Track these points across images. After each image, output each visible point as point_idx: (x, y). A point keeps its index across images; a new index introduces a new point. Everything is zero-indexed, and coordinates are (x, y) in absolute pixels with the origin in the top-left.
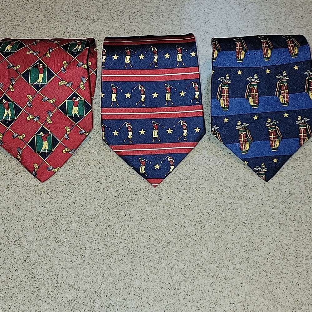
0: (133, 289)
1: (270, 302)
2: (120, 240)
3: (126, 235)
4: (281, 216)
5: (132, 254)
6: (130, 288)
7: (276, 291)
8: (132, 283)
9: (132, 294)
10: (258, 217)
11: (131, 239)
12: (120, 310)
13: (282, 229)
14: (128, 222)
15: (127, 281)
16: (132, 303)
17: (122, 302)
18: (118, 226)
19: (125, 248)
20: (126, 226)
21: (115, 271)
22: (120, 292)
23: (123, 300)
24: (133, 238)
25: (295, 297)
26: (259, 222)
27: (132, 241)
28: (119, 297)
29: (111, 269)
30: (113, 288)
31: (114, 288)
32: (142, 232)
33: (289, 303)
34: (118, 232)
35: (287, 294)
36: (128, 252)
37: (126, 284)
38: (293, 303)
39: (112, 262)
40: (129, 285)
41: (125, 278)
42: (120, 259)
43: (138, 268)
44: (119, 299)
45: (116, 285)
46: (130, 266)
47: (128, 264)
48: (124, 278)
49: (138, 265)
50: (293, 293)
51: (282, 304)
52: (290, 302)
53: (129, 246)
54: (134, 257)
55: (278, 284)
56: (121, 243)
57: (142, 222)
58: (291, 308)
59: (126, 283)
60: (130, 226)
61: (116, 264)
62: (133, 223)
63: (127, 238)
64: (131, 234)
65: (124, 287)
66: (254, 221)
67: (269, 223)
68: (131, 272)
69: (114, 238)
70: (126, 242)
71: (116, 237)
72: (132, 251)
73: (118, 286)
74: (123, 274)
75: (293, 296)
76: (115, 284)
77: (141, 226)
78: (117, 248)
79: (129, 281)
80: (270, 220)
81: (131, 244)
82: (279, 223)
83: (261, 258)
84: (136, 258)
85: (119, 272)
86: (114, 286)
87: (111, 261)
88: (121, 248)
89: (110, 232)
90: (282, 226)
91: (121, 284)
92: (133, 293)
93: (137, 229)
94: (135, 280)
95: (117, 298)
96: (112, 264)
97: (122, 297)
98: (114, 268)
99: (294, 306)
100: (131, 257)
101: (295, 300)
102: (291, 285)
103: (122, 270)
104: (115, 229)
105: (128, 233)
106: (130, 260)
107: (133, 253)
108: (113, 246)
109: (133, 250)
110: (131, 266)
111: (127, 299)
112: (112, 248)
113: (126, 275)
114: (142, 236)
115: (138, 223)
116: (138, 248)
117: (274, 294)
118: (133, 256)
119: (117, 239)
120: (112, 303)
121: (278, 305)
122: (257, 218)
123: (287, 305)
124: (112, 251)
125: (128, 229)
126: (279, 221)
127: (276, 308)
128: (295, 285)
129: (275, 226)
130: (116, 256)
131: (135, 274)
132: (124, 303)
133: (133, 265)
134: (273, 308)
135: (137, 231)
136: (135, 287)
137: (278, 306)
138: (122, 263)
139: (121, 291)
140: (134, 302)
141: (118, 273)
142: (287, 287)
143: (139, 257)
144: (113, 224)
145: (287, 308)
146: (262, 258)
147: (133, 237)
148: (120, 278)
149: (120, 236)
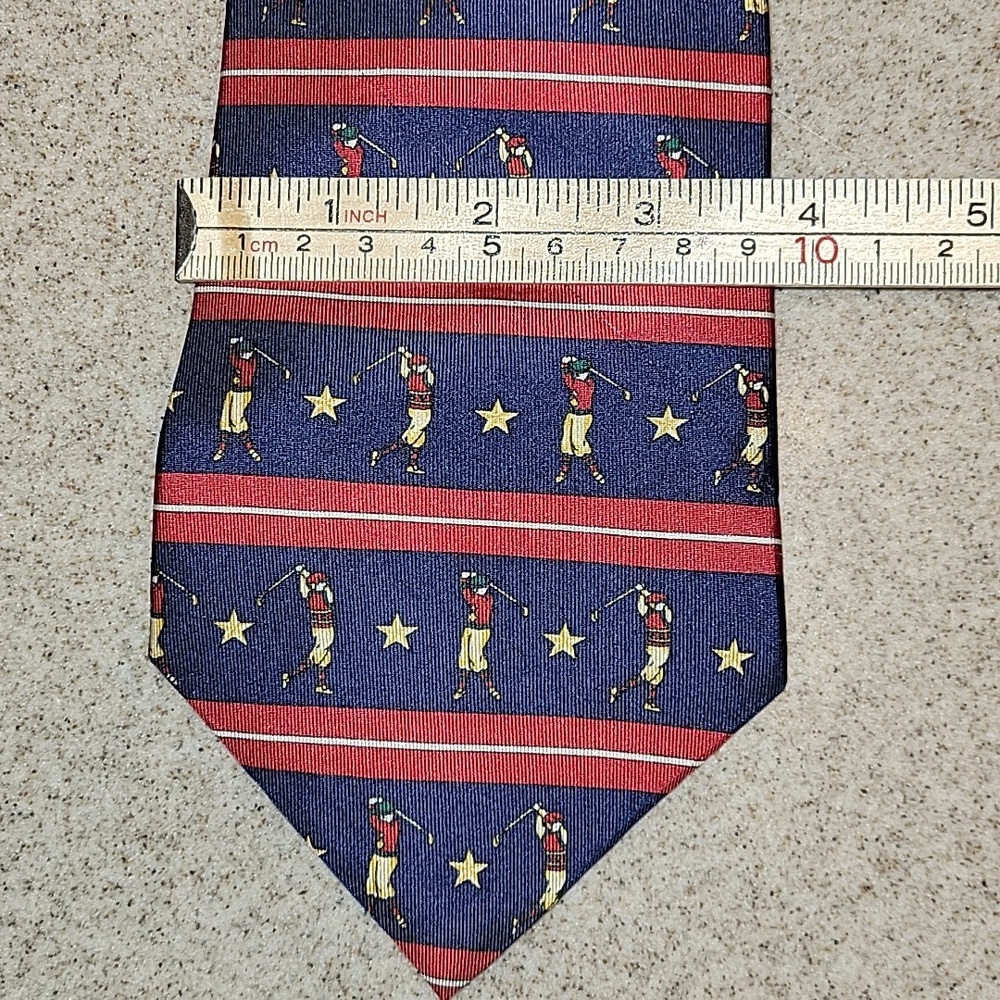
0: (119, 437)
1: (840, 556)
2: (65, 163)
3: (101, 140)
4: (977, 81)
5: (126, 247)
6: (105, 430)
7: (876, 500)
8: (115, 404)
9: (116, 462)
10: (847, 75)
11: (125, 162)
12: (47, 540)
13: (971, 153)
14: (117, 62)
15: (91, 391)
16: (111, 510)
17: (61, 501)
18: (60, 84)
19: (91, 211)
20: (106, 89)
21: (32, 333)
22: (51, 445)
23: (65, 491)
24: (135, 155)
25: (977, 538)
26: (851, 106)
27: (130, 174)
28: (42, 473)
29: (10, 321)
30: (16, 426)
31: (23, 421)
32: (188, 127)
33: (939, 568)
34: (59, 115)
35: (933, 519)
36: (103, 232)
37: (84, 406)
38: (962, 564)
39: (20, 284)
40: (102, 417)
41: (83, 374)
42: (62, 269)
43: (152, 326)
44: (46, 483)
45: (32, 410)
46: (110, 311)
47: (103, 302)
48: (76, 378)
49: (155, 308)
50: (969, 515)
51: (900, 567)
52: (943, 559)
53: (113, 200)
54: (138, 262)
55: (895, 459)
56: (71, 179)
57: (195, 68)
58: (944, 591)
59: (84, 399)
60: (124, 85)
61: (40, 298)
62: (141, 71)
63: (106, 156)
64: (125, 133)
65: (75, 420)
66: (822, 100)
67: (905, 117)
68: (117, 347)
69: (35, 149)
70: (98, 179)
71: (46, 148)
72: (130, 229)
73: (41, 416)
74: (73, 356)
75: (966, 532)
76: (29, 401)
77: (185, 89)
78: (49, 209)
79: (103, 390)
80: (915, 96)
81: (124, 191)
82: (962, 118)
83: (824, 311)
84: (149, 270)
85: (50, 340)
86: (21, 413)
87: (14, 276)
88: (71, 208)
89: (15, 113)
90: (973, 140)
91: (59, 404)
92: (119, 458)
93: (160, 104)
94: (133, 391)
95: (33, 476)
96: (14, 295)
97: (60, 477)
98: (26, 319)
99: (960, 585)
100: (120, 263)
101: (971, 553)
102: (963, 471)
103: (69, 329)
104: (43, 99)
105: (110, 129)
106: (115, 280)
107: (135, 239)
108: (27, 195)
109: (131, 223)
110: (120, 312)
111: (89, 484)
112: (22, 209)
113: (90, 361)
114: (186, 151)
115: (169, 74)
116: (162, 217)
117: (866, 514)
118: (129, 258)
119: (51, 157)
120: (10, 501)
121: (878, 573)
122: (840, 84)
123: (926, 575)
124: (23, 222)
125: (114, 103)
126: (963, 108)
127: (863, 587)
128: (985, 473)
129: (932, 133)
130: (38, 254)
131: (137, 354)
132: (71, 508)
133: (127, 306)
134: (845, 587)
135: (162, 115)
136: (129, 425)
137: (876, 578)
138: (69, 289)
139: (58, 443)
140: (124, 505)
141: (49, 348)
142: (942, 484)
143: (161, 264)
144: (30, 68)
145: (921, 591)
146: (834, 315)
147: (140, 154)
148: (56, 372)
149: (68, 138)
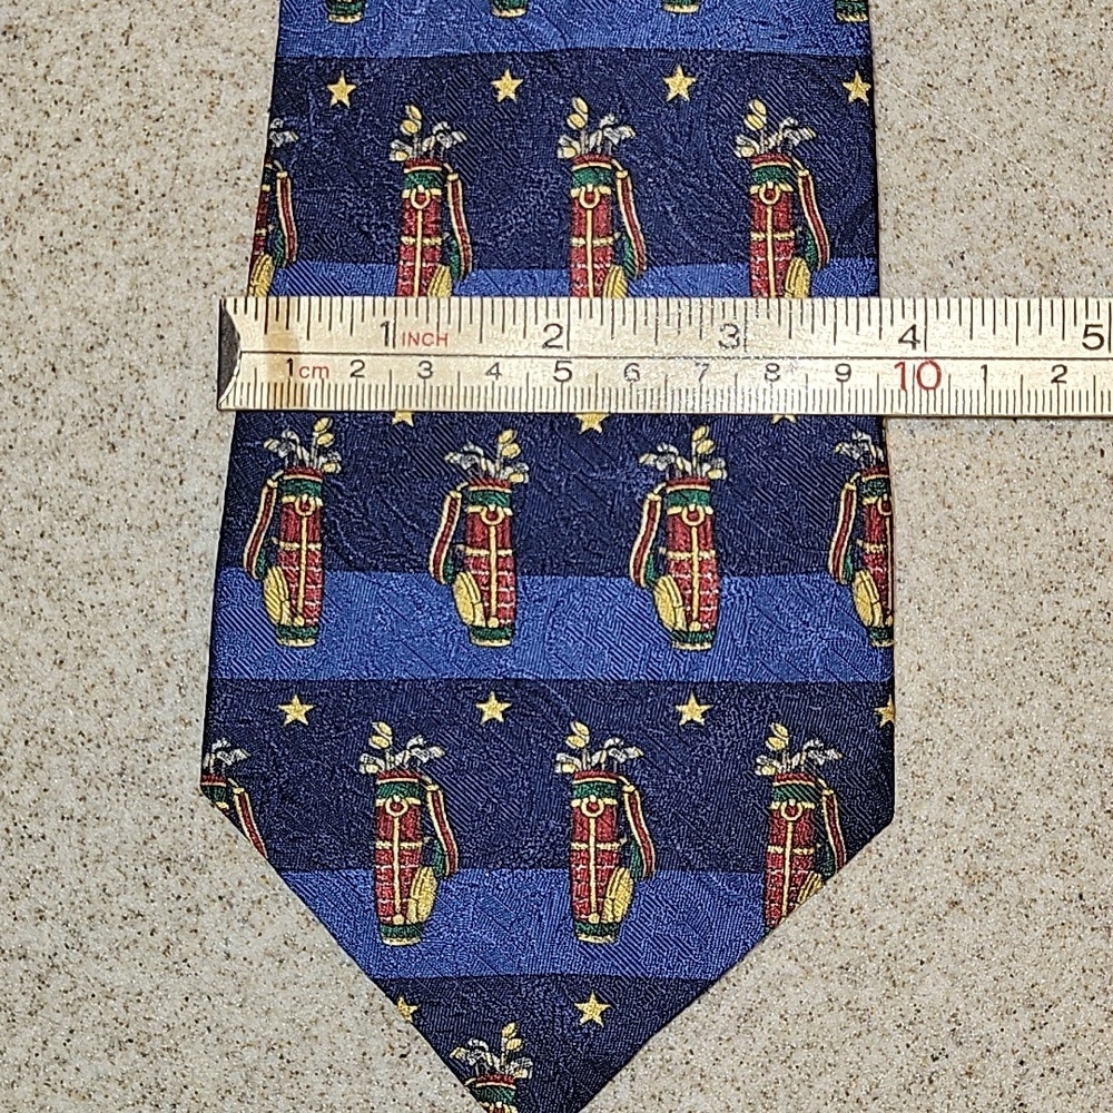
0: (134, 423)
1: (922, 545)
2: (72, 121)
3: (110, 96)
4: (1068, 27)
5: (140, 215)
6: (120, 416)
7: (961, 483)
8: (130, 387)
9: (132, 451)
10: (928, 21)
11: (137, 120)
12: (57, 534)
13: (1062, 106)
14: (127, 11)
15: (104, 372)
16: (127, 502)
17: (72, 494)
18: (66, 36)
19: (101, 175)
20: (115, 40)
21: (37, 310)
22: (59, 432)
23: (76, 483)
24: (149, 112)
25: (1070, 523)
26: (932, 55)
27: (143, 135)
28: (51, 464)
29: (12, 296)
30: (21, 412)
31: (28, 408)
32: (206, 81)
33: (1030, 556)
34: (64, 68)
35: (1023, 504)
36: (114, 198)
37: (95, 389)
38: (1054, 552)
39: (23, 256)
40: (115, 401)
41: (94, 353)
42: (70, 238)
43: (169, 300)
44: (54, 474)
45: (39, 394)
46: (123, 286)
47: (115, 275)
48: (86, 358)
49: (172, 281)
50: (1062, 499)
51: (989, 556)
52: (1035, 547)
53: (125, 163)
54: (153, 230)
55: (982, 439)
56: (78, 140)
57: (213, 16)
58: (1036, 581)
59: (97, 382)
60: (135, 36)
61: (46, 271)
62: (155, 20)
63: (116, 114)
64: (137, 89)
65: (86, 405)
66: (900, 49)
67: (989, 67)
68: (131, 325)
69: (38, 106)
70: (108, 139)
71: (49, 105)
72: (143, 195)
73: (49, 401)
74: (83, 334)
75: (1059, 518)
76: (35, 385)
77: (202, 39)
78: (54, 173)
79: (116, 371)
80: (1001, 43)
81: (137, 153)
82: (1052, 67)
83: (904, 279)
84: (165, 240)
85: (57, 317)
86: (26, 397)
87: (16, 247)
88: (78, 172)
89: (14, 67)
90: (1064, 92)
91: (67, 387)
92: (135, 446)
93: (175, 56)
94: (150, 372)
95: (40, 466)
96: (17, 268)
97: (70, 467)
98: (30, 295)
99: (1054, 574)
100: (133, 232)
101: (1064, 541)
102: (1055, 452)
103: (78, 304)
104: (45, 52)
105: (120, 84)
106: (128, 251)
107: (150, 205)
108: (30, 157)
109: (145, 189)
110: (134, 285)
111: (102, 475)
112: (24, 173)
113: (102, 339)
114: (206, 108)
115: (185, 24)
116: (179, 181)
117: (950, 499)
118: (143, 226)
119: (55, 116)
120: (15, 495)
121: (965, 564)
122: (920, 31)
123: (1016, 565)
124: (26, 187)
125: (125, 56)
126: (1054, 56)
127: (948, 578)
128: (1079, 454)
129: (1020, 84)
130: (42, 223)
131: (153, 332)
132: (83, 501)
133: (143, 279)
134: (930, 579)
135: (177, 69)
136: (146, 410)
137: (963, 567)
138: (77, 261)
139: (67, 430)
140: (141, 497)
141: (55, 326)
142: (1033, 465)
143: (179, 233)
144: (31, 17)
145: (1011, 582)
146: (915, 283)
147: (154, 111)
148: (64, 352)
149: (74, 95)
